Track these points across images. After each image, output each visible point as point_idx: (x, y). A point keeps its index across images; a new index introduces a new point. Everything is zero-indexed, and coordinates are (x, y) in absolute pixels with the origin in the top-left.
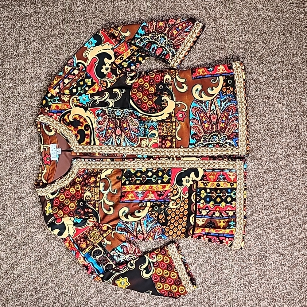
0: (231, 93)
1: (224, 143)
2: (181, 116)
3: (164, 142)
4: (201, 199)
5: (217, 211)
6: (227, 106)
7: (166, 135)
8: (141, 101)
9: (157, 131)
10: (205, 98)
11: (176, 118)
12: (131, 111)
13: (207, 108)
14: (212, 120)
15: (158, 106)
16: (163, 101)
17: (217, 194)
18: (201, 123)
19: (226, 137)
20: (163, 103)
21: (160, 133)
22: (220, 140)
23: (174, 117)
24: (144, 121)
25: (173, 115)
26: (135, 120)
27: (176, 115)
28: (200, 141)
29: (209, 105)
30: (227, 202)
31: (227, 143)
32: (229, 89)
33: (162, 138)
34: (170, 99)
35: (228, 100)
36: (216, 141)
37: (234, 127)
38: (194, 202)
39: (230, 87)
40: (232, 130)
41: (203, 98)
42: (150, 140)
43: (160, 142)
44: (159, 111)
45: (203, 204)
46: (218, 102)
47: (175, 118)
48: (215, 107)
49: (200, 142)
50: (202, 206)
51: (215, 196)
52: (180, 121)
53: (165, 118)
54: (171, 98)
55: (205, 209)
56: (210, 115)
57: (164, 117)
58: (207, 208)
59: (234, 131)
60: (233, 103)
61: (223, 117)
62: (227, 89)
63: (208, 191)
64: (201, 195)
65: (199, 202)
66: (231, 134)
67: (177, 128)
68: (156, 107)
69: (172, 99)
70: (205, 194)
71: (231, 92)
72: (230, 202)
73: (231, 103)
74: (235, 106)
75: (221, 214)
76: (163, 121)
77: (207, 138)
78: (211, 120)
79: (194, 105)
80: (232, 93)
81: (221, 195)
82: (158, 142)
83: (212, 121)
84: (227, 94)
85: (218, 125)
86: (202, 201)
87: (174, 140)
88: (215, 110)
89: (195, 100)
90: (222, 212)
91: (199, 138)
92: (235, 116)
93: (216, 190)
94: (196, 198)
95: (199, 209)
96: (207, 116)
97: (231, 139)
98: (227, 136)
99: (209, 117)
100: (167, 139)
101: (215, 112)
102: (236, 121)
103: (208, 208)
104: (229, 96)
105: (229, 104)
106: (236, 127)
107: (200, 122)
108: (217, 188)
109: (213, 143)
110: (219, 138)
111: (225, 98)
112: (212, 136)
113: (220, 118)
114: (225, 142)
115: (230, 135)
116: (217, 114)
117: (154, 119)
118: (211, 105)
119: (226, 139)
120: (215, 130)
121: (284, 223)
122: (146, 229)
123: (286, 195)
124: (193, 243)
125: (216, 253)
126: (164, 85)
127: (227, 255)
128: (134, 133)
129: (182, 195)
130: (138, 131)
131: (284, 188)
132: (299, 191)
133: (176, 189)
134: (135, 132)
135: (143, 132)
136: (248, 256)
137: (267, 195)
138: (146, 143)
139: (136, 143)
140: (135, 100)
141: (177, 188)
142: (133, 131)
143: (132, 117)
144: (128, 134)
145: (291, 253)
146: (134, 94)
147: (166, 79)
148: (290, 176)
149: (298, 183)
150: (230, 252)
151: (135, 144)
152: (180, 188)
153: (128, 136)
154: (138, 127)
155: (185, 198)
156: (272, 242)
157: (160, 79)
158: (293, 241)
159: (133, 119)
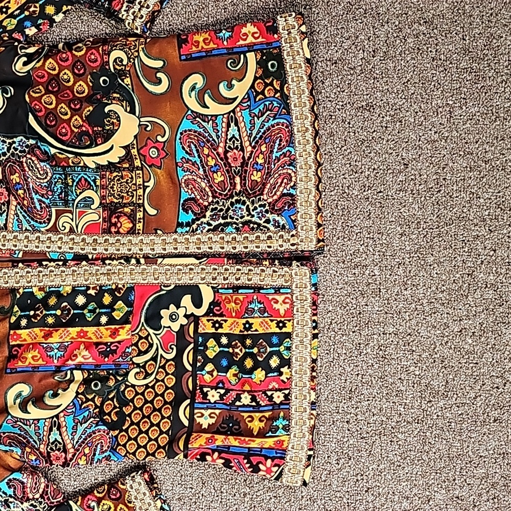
0: (276, 93)
1: (261, 222)
2: (153, 153)
3: (114, 220)
4: (207, 360)
5: (244, 391)
6: (269, 129)
7: (119, 203)
8: (56, 117)
9: (96, 192)
10: (214, 108)
11: (142, 158)
12: (32, 142)
13: (219, 134)
14: (232, 165)
15: (95, 129)
16: (108, 115)
17: (245, 348)
18: (205, 171)
19: (267, 208)
20: (109, 121)
21: (103, 198)
22: (252, 213)
23: (138, 157)
24: (64, 168)
25: (134, 152)
26: (42, 164)
27: (141, 152)
28: (204, 217)
29: (224, 125)
30: (268, 369)
31: (268, 221)
32: (271, 84)
33: (110, 209)
34: (126, 111)
35: (268, 112)
36: (242, 217)
37: (285, 181)
38: (190, 368)
39: (273, 80)
40: (281, 189)
41: (208, 108)
42: (81, 213)
43: (104, 219)
44: (99, 141)
45: (211, 373)
46: (244, 116)
47: (141, 160)
48: (239, 130)
49: (202, 220)
50: (208, 378)
51: (241, 354)
52: (153, 167)
53: (117, 160)
54: (128, 109)
55: (216, 388)
56: (226, 152)
57: (114, 157)
58: (221, 385)
59: (285, 191)
60: (282, 121)
61: (258, 157)
62: (266, 85)
63: (224, 340)
64: (208, 353)
65: (202, 368)
66: (280, 198)
67: (146, 184)
68: (93, 131)
69: (133, 112)
70: (218, 349)
71: (276, 91)
72: (278, 369)
73: (276, 121)
74: (287, 127)
75: (253, 399)
76: (111, 166)
77: (221, 210)
78: (229, 164)
79: (186, 125)
80: (278, 94)
81: (255, 350)
82: (101, 219)
83: (231, 167)
84: (266, 97)
85: (245, 177)
86: (210, 367)
87: (140, 215)
88: (238, 137)
89: (189, 112)
90: (255, 394)
91: (202, 209)
92: (288, 153)
93: (242, 338)
94: (195, 360)
95: (202, 387)
96: (218, 153)
97: (279, 212)
98: (269, 204)
99: (222, 156)
100: (121, 212)
101: (237, 143)
102: (289, 165)
103: (223, 384)
104: (272, 102)
105: (273, 123)
106: (291, 180)
107: (201, 169)
108: (246, 333)
109: (235, 220)
110: (248, 209)
111: (261, 107)
112: (232, 204)
113: (249, 158)
114: (264, 219)
115: (277, 201)
116: (242, 150)
117: (90, 162)
118: (229, 126)
119: (267, 212)
120: (238, 187)
121: (410, 420)
122: (71, 437)
123: (414, 349)
124: (190, 470)
125: (245, 495)
126: (113, 77)
127: (273, 500)
128: (40, 198)
129: (161, 352)
130: (50, 193)
131: (409, 331)
132: (446, 339)
133: (146, 338)
134: (43, 196)
135: (61, 193)
136: (323, 501)
137: (369, 350)
138: (70, 221)
139: (44, 222)
140: (40, 114)
141: (149, 334)
142: (37, 193)
143: (34, 158)
144: (23, 199)
145: (428, 493)
146: (35, 99)
147: (115, 60)
148: (425, 301)
149: (445, 321)
150: (280, 492)
151: (44, 225)
152: (156, 335)
153: (24, 205)
154: (50, 182)
155: (168, 361)
156: (382, 466)
157: (99, 59)
158: (432, 463)
159: (36, 162)
